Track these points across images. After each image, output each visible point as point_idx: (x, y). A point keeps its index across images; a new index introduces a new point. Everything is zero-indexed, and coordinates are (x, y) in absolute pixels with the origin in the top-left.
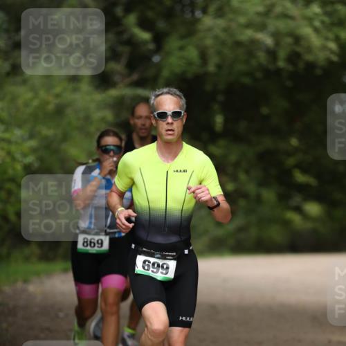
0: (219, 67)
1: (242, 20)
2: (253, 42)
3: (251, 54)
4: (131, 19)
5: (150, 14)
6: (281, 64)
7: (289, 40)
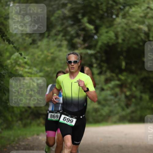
0: (123, 40)
1: (134, 20)
3: (138, 35)
4: (85, 20)
5: (93, 17)
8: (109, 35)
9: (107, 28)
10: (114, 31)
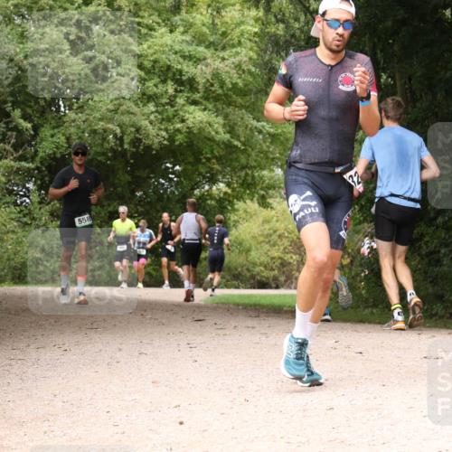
2: (105, 131)
6: (126, 146)
7: (133, 130)
8: (54, 139)
9: (54, 128)
10: (63, 135)
